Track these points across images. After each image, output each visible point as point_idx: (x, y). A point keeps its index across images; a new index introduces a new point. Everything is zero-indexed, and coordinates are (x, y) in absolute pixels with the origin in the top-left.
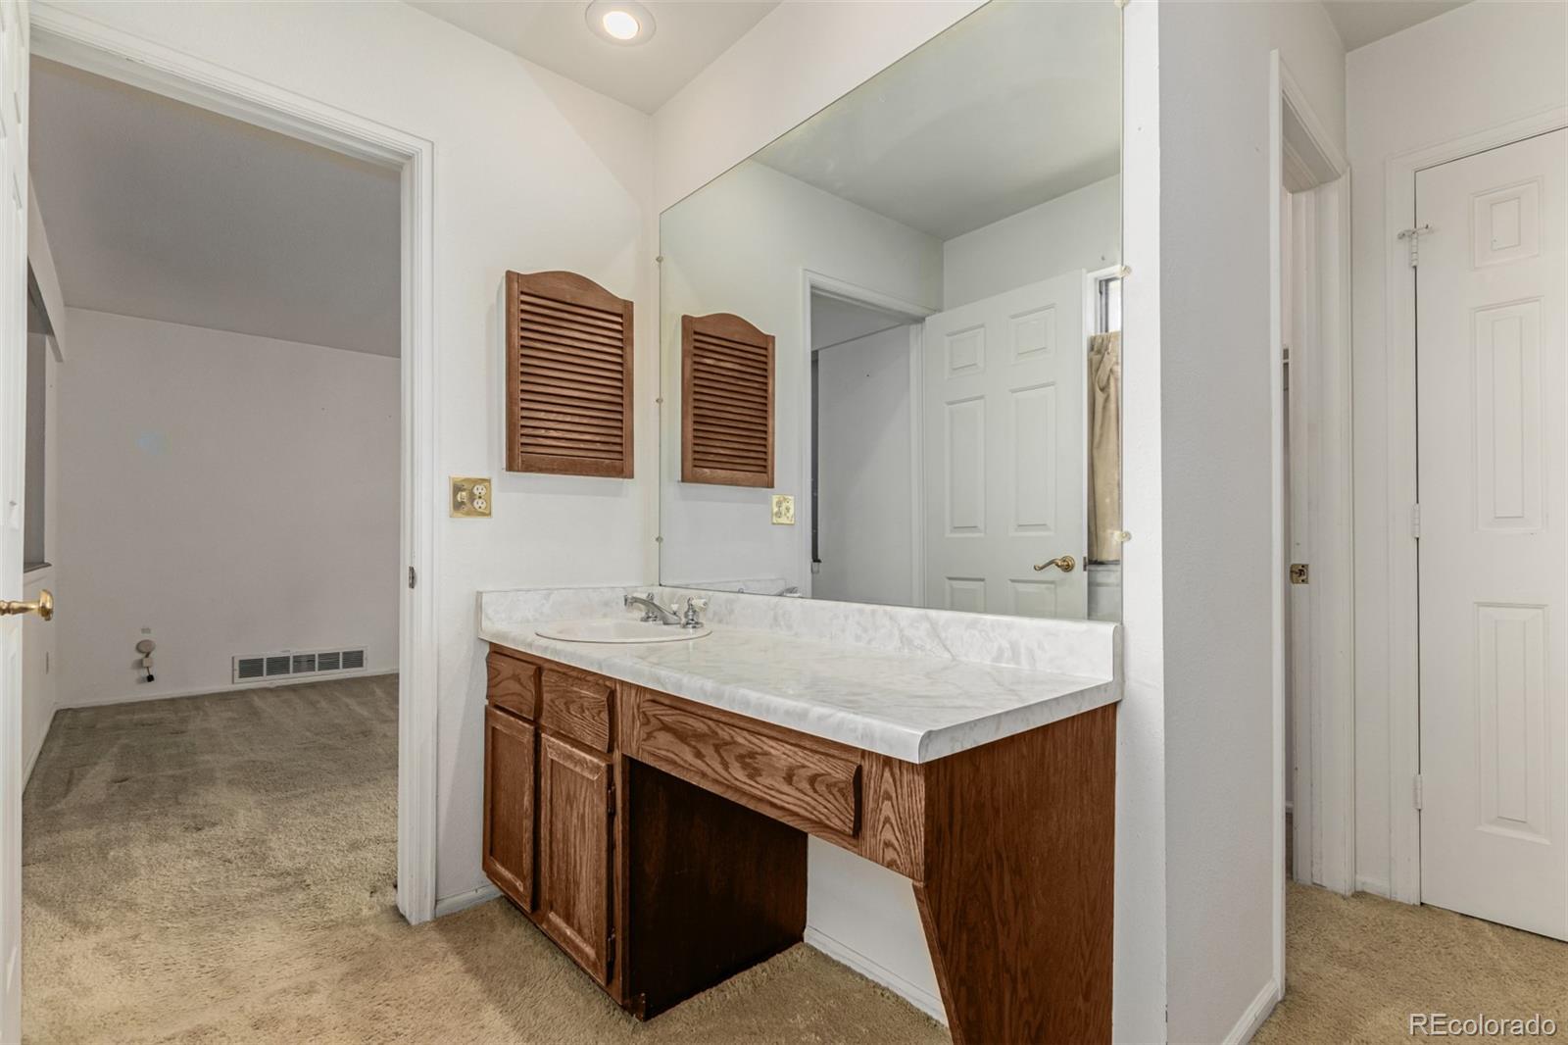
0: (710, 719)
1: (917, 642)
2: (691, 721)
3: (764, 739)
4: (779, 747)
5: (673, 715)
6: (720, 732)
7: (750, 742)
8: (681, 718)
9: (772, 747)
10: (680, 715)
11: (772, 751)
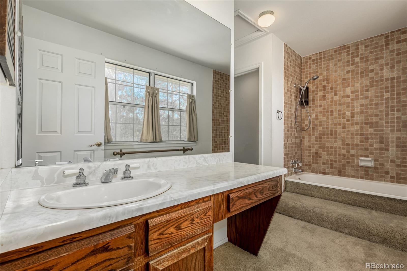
0: (251, 187)
1: (201, 163)
2: (248, 191)
3: (264, 184)
4: (267, 184)
5: (242, 193)
6: (255, 188)
7: (262, 186)
8: (245, 192)
9: (266, 185)
10: (244, 191)
11: (267, 185)
